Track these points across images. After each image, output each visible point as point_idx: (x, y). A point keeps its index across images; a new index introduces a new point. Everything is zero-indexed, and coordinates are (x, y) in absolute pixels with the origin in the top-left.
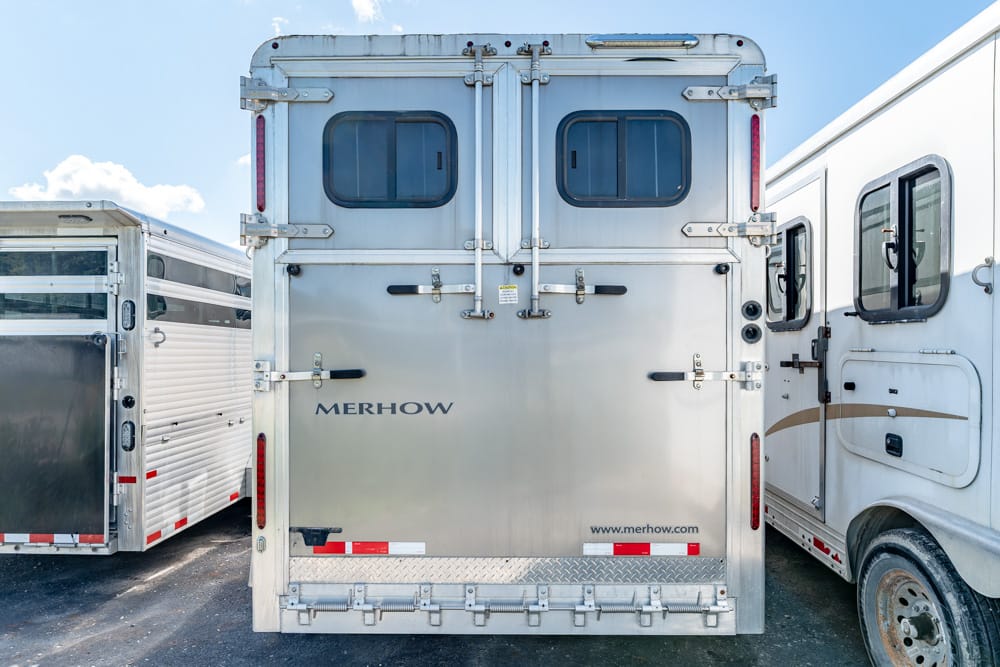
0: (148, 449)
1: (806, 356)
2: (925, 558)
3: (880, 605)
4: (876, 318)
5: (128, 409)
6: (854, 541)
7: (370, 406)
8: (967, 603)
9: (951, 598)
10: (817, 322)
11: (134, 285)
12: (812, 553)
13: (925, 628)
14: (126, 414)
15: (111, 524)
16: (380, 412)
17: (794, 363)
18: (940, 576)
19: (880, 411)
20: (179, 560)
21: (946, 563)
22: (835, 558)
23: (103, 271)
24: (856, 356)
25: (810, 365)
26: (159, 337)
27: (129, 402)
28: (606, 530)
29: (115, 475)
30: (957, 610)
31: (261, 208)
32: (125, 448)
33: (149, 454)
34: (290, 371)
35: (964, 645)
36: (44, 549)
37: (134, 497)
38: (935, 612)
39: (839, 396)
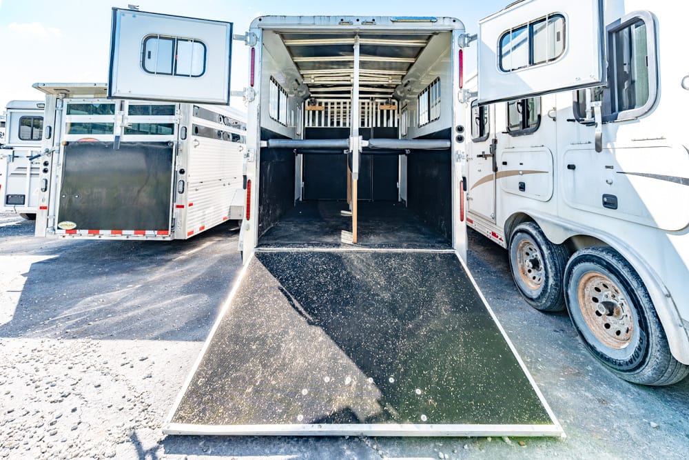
0: (189, 193)
1: (488, 152)
2: (534, 232)
3: (518, 256)
4: (514, 134)
5: (182, 175)
6: (508, 230)
8: (550, 249)
9: (544, 248)
10: (492, 137)
11: (187, 119)
12: (491, 239)
13: (535, 264)
14: (180, 177)
15: (172, 227)
17: (482, 156)
18: (540, 239)
19: (516, 173)
20: (199, 247)
21: (542, 234)
22: (500, 239)
23: (173, 114)
24: (507, 150)
25: (489, 156)
26: (197, 143)
27: (182, 172)
29: (175, 204)
30: (546, 252)
31: (252, 86)
32: (179, 192)
33: (190, 196)
35: (549, 266)
36: (141, 238)
37: (183, 215)
38: (539, 257)
39: (501, 168)
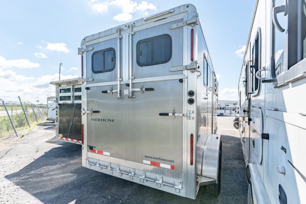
7: (100, 119)
16: (101, 121)
28: (148, 157)
31: (82, 76)
34: (87, 111)
